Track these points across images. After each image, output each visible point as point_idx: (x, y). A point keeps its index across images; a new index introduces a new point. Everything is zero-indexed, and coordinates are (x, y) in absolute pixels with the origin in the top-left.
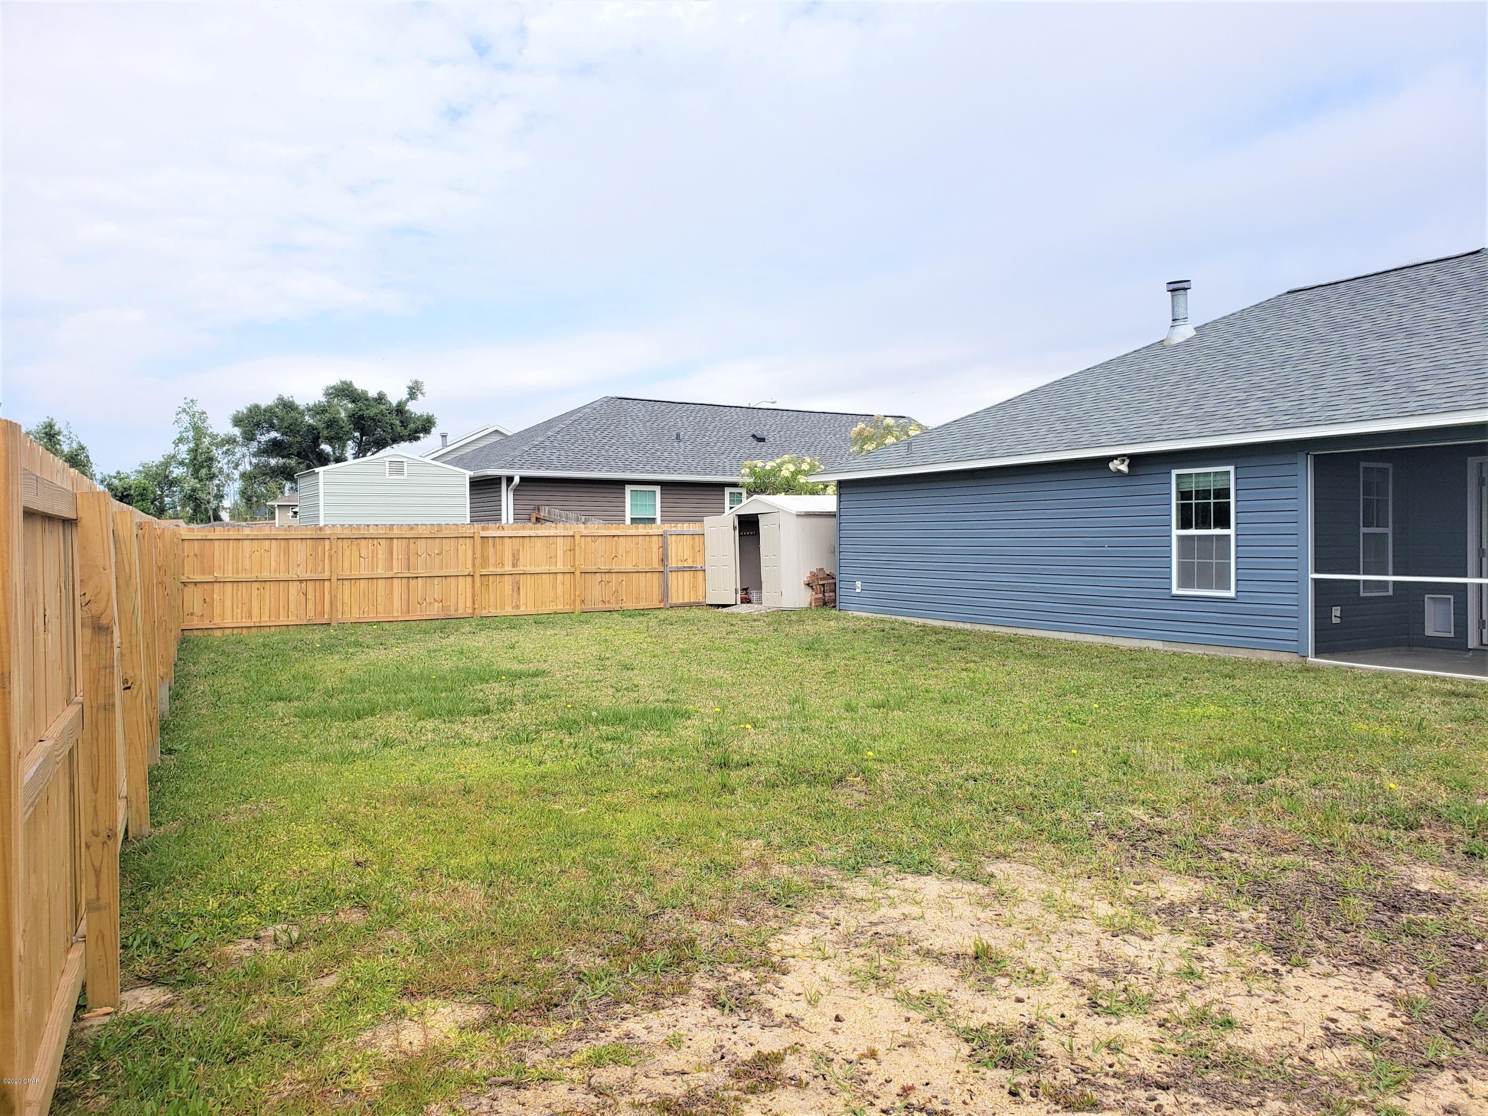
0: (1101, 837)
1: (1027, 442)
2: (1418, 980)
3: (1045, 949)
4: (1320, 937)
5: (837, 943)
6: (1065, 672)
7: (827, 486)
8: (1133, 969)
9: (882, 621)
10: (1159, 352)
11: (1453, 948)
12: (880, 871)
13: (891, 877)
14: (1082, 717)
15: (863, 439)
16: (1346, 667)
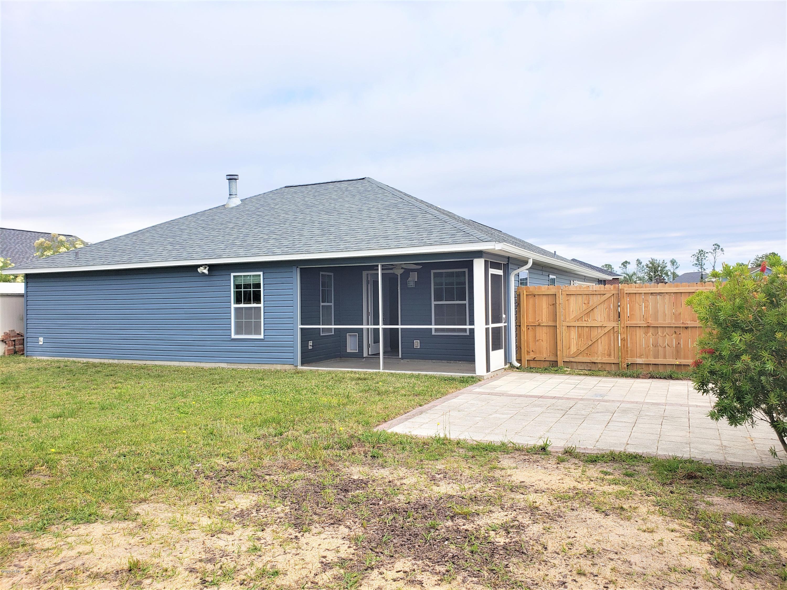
0: (201, 479)
1: (151, 255)
2: (358, 526)
3: (173, 554)
4: (315, 514)
5: (31, 583)
6: (174, 384)
7: (17, 277)
8: (224, 554)
9: (58, 361)
10: (223, 211)
11: (371, 506)
12: (61, 526)
13: (69, 529)
14: (186, 410)
15: (43, 248)
16: (315, 370)
